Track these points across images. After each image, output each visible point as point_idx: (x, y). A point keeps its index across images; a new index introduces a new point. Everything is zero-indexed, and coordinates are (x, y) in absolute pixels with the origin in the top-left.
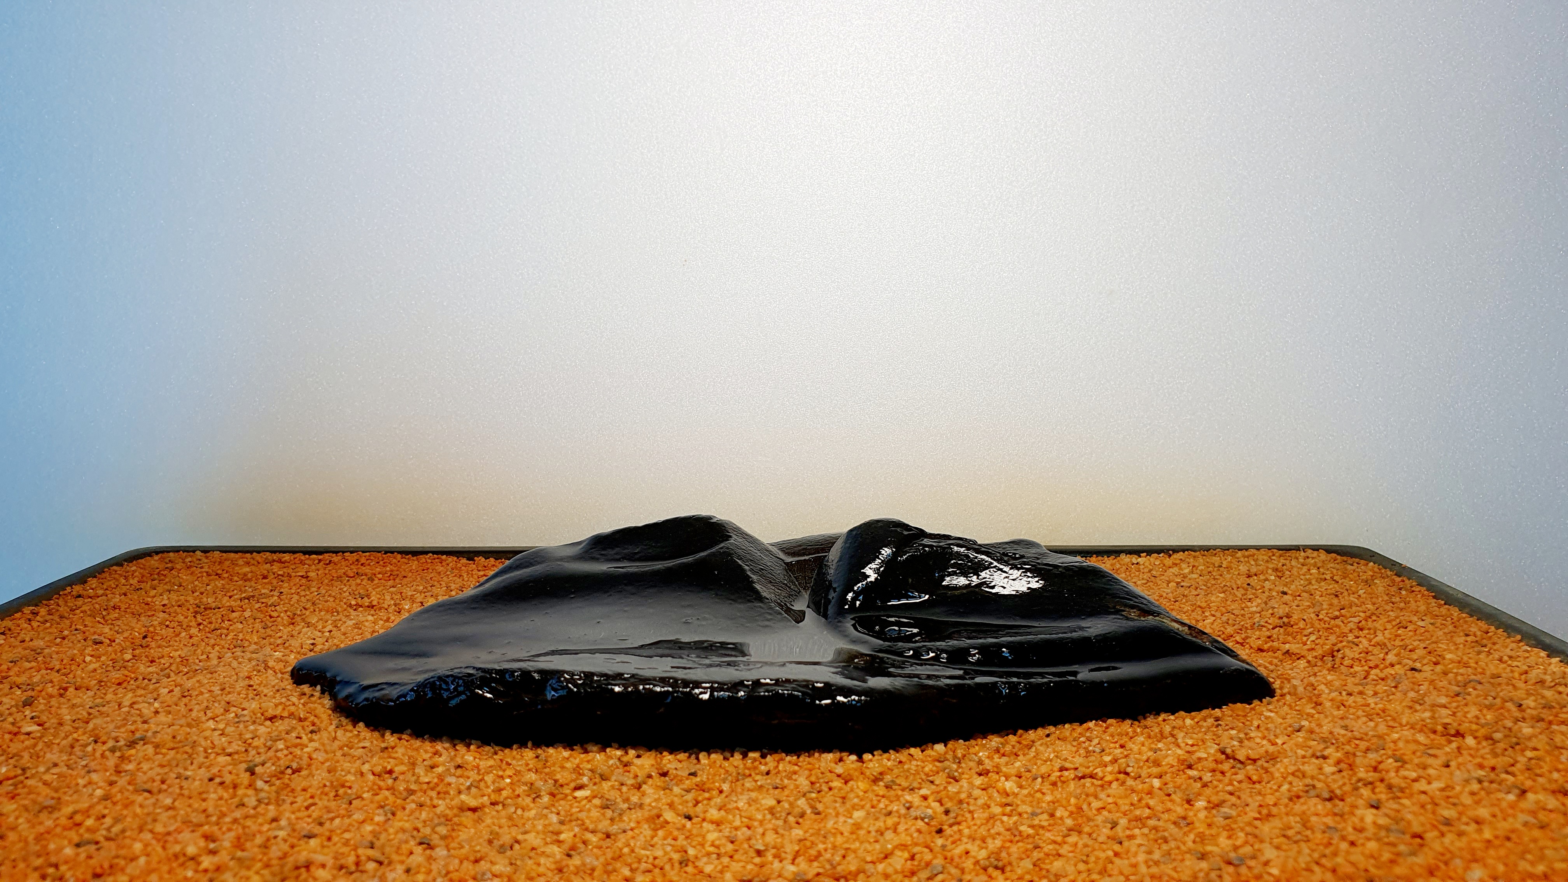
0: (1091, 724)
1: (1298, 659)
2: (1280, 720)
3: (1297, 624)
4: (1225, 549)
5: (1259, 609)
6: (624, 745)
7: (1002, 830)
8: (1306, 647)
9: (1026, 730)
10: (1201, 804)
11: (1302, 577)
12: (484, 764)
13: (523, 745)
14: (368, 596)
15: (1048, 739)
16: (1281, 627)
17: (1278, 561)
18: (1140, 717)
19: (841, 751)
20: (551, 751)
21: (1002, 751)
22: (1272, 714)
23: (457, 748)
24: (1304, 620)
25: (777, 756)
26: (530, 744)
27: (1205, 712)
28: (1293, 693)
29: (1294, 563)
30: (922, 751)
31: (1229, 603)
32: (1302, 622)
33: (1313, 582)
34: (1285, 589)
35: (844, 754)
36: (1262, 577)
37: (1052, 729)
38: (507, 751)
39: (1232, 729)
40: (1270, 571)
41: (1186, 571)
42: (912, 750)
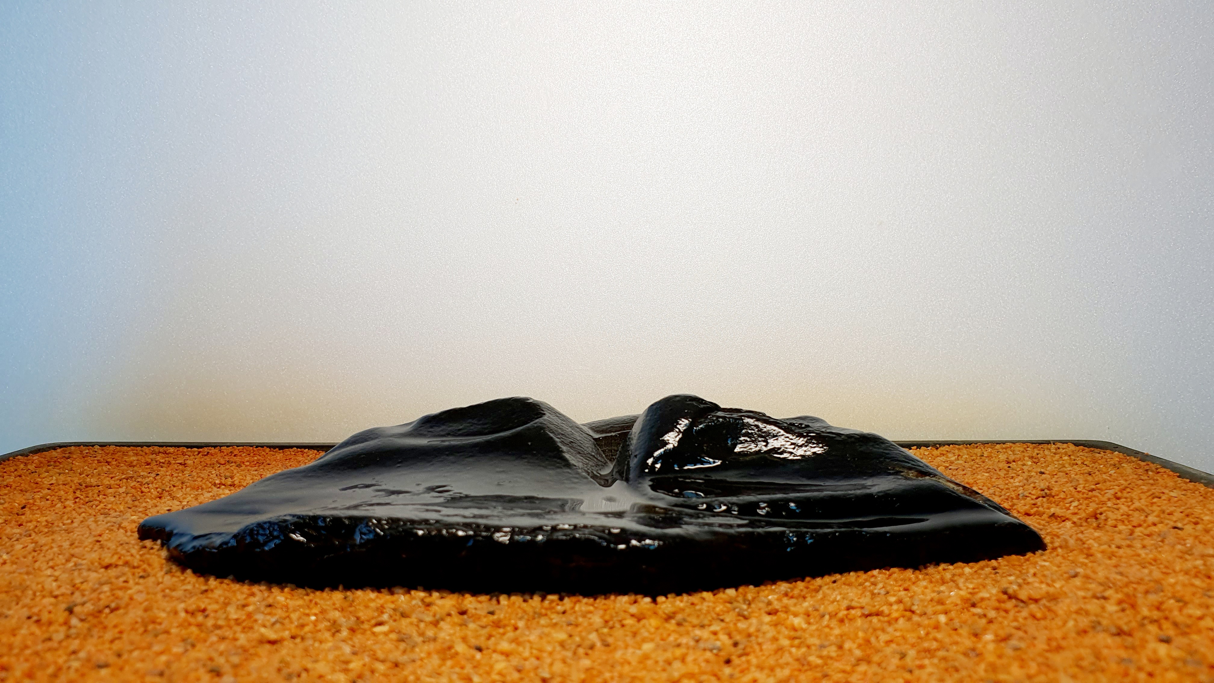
0: (875, 572)
1: (1064, 521)
2: (1055, 568)
3: (1058, 495)
4: (985, 443)
5: (1021, 484)
6: (428, 589)
7: (790, 660)
8: (1069, 512)
9: (814, 577)
10: (989, 637)
11: (1056, 462)
12: (292, 603)
13: (334, 588)
14: (232, 477)
15: (835, 585)
16: (1043, 497)
17: (1032, 451)
18: (921, 567)
19: (636, 593)
20: (359, 593)
21: (791, 595)
22: (1047, 564)
23: (273, 590)
24: (1064, 492)
25: (574, 599)
26: (341, 587)
27: (982, 563)
28: (1065, 546)
29: (1046, 452)
30: (714, 595)
31: (993, 480)
32: (1063, 493)
33: (1067, 465)
34: (1042, 470)
35: (639, 597)
36: (1019, 463)
37: (838, 576)
38: (318, 593)
39: (1010, 575)
40: (1026, 458)
41: (953, 459)
42: (705, 594)
